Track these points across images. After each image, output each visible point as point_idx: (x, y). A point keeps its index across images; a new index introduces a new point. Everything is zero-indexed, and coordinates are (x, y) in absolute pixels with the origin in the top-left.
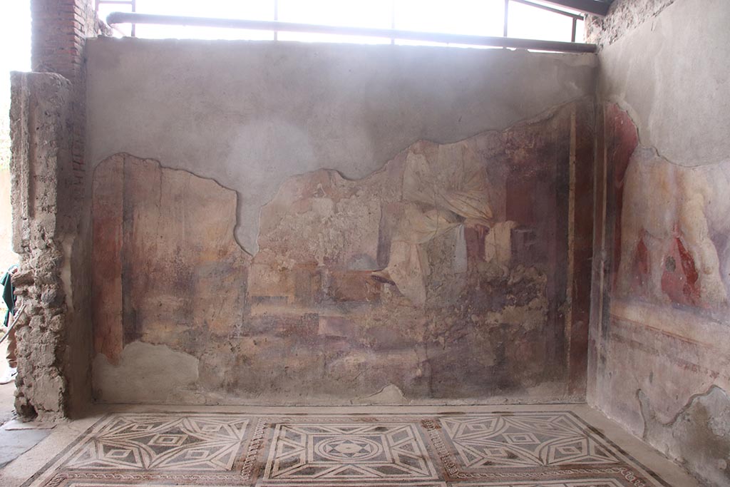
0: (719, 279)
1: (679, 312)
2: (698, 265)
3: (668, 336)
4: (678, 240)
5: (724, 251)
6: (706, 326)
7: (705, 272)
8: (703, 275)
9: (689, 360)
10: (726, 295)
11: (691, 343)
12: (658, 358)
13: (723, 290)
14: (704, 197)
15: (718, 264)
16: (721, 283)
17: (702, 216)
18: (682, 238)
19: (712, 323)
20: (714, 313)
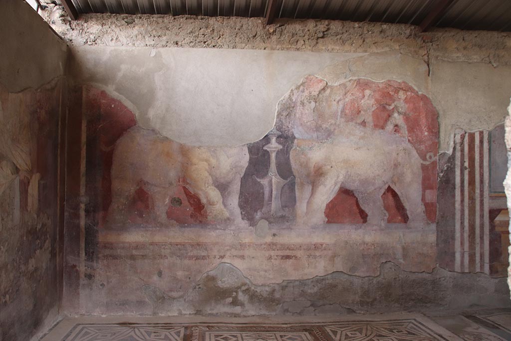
0: (222, 207)
1: (187, 229)
2: (204, 201)
3: (177, 245)
4: (184, 188)
5: (226, 193)
6: (213, 233)
7: (211, 205)
8: (209, 206)
9: (199, 254)
10: (228, 214)
11: (200, 245)
12: (166, 260)
13: (226, 213)
14: (209, 165)
15: (222, 200)
16: (225, 210)
17: (207, 174)
18: (187, 187)
19: (217, 231)
20: (219, 225)
